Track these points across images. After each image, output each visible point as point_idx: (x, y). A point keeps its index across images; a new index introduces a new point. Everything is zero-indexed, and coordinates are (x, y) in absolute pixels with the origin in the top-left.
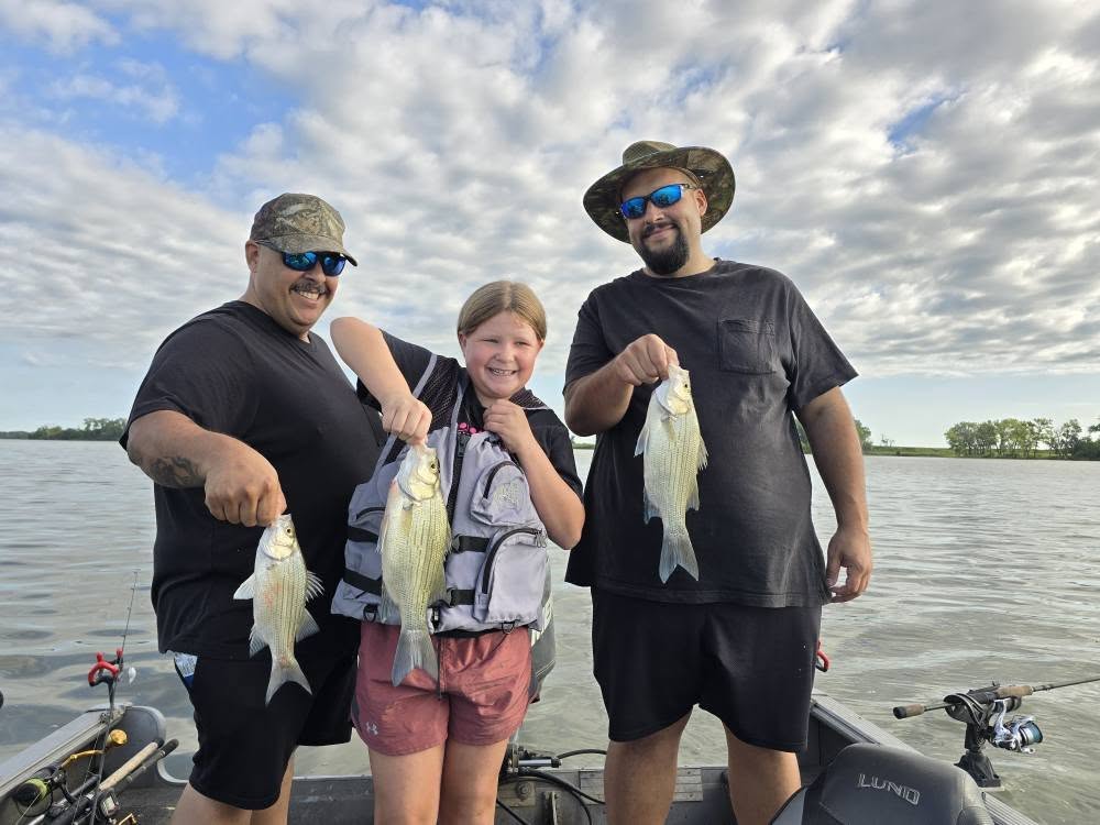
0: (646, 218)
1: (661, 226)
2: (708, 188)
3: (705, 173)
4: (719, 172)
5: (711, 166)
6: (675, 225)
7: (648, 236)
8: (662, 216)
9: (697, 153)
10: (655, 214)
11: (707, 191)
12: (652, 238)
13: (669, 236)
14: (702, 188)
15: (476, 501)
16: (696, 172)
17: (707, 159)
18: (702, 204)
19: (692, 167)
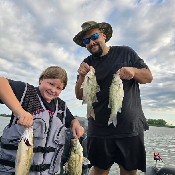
0: (90, 44)
1: (94, 45)
2: (105, 32)
3: (104, 28)
4: (107, 28)
5: (105, 26)
6: (98, 44)
7: (91, 48)
8: (94, 43)
9: (101, 24)
10: (92, 42)
11: (105, 33)
12: (92, 49)
13: (97, 47)
14: (104, 32)
15: (56, 137)
16: (102, 29)
17: (104, 25)
18: (104, 37)
19: (100, 28)
